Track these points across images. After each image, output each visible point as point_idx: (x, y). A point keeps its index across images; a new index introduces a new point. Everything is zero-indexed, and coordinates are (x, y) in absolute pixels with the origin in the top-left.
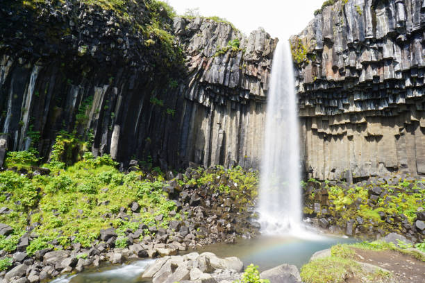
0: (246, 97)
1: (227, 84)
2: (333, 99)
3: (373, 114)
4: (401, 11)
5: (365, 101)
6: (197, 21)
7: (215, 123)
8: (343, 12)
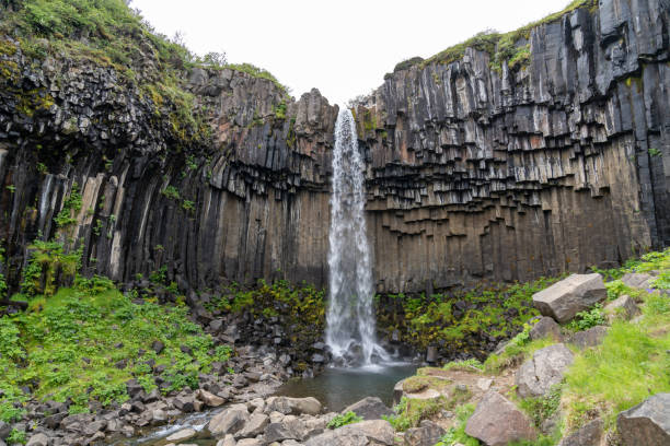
0: (297, 183)
1: (269, 165)
2: (409, 188)
3: (455, 209)
4: (482, 90)
5: (446, 192)
6: (226, 75)
7: (251, 220)
8: (420, 80)
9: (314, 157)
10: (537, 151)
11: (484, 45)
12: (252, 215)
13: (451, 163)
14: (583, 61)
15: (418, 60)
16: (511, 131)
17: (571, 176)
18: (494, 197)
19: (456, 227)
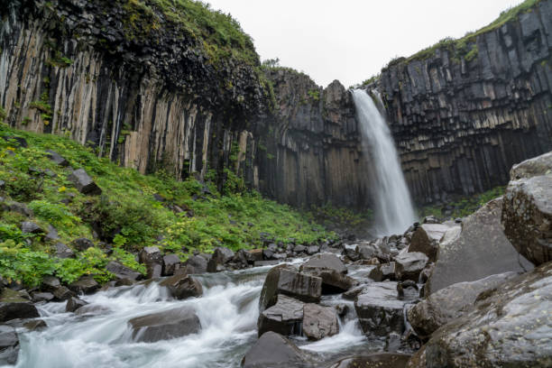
0: (330, 142)
1: (313, 130)
2: (402, 140)
3: (433, 151)
4: (449, 74)
5: (427, 141)
6: (281, 73)
7: (301, 167)
8: (405, 71)
9: (340, 123)
10: (487, 110)
11: (446, 47)
12: (301, 164)
13: (430, 122)
14: (512, 54)
15: (402, 59)
16: (469, 98)
17: (510, 123)
18: (459, 141)
19: (433, 163)
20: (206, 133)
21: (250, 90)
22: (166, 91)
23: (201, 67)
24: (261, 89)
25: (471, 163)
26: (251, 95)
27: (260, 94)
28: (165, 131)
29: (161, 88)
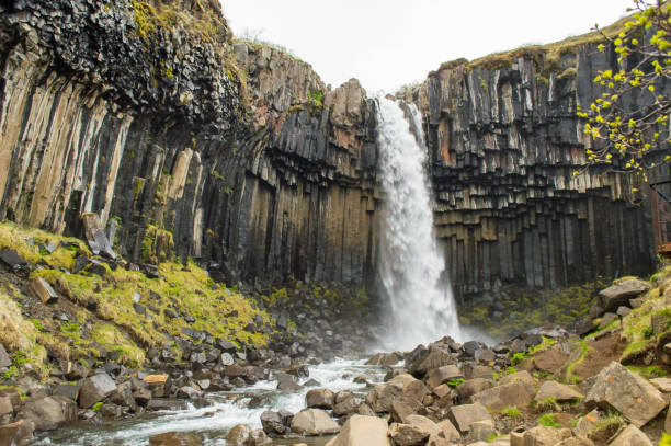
0: (331, 177)
1: (306, 154)
2: (445, 190)
3: (489, 214)
4: (528, 99)
5: (482, 197)
6: (265, 54)
7: (281, 212)
8: (465, 83)
9: (351, 150)
11: (533, 55)
12: (281, 208)
15: (462, 61)
16: (554, 140)
17: (608, 188)
18: (530, 204)
19: (487, 233)
20: (119, 149)
21: (205, 84)
22: (54, 74)
23: (121, 40)
24: (224, 82)
25: (544, 240)
26: (206, 92)
27: (222, 90)
28: (45, 140)
29: (44, 70)
